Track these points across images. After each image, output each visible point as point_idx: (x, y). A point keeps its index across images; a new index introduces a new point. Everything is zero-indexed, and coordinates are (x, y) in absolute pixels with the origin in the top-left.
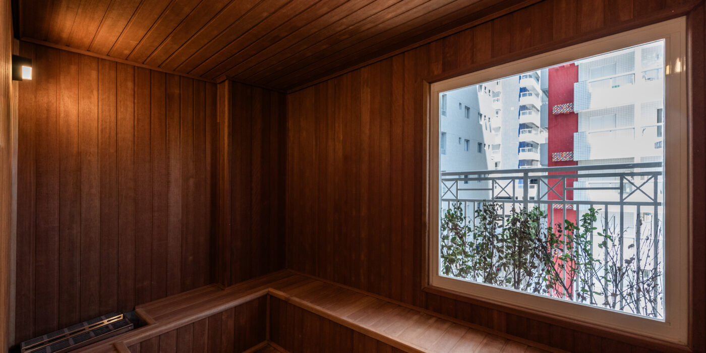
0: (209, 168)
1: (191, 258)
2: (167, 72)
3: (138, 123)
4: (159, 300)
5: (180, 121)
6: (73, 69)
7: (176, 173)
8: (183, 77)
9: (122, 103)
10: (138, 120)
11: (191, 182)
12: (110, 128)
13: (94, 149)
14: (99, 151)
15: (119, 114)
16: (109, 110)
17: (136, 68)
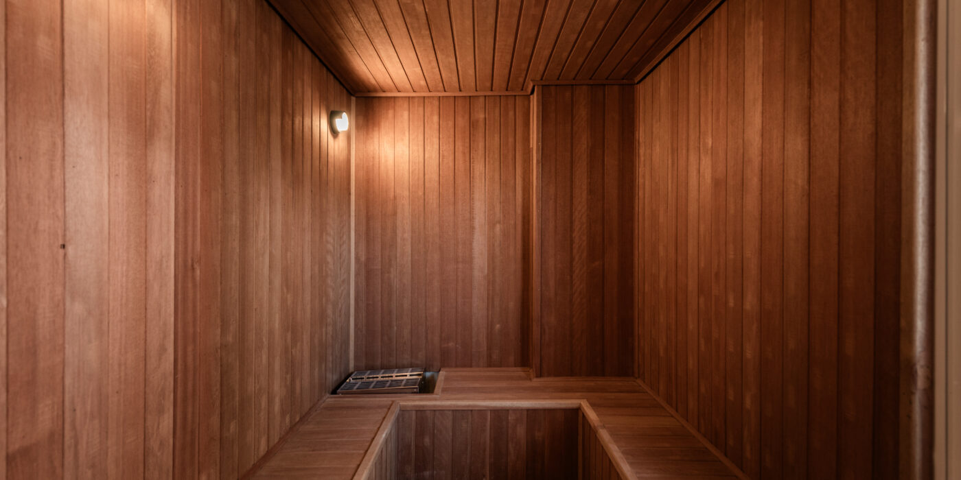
0: (519, 211)
1: (498, 326)
2: (471, 95)
3: (443, 161)
4: (465, 369)
5: (485, 152)
6: (391, 112)
7: (480, 218)
8: (488, 96)
9: (429, 140)
10: (443, 156)
11: (498, 228)
12: (419, 169)
13: (406, 193)
14: (411, 196)
15: (426, 153)
16: (418, 151)
17: (441, 99)
